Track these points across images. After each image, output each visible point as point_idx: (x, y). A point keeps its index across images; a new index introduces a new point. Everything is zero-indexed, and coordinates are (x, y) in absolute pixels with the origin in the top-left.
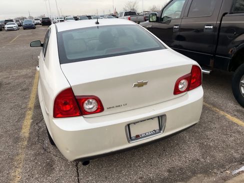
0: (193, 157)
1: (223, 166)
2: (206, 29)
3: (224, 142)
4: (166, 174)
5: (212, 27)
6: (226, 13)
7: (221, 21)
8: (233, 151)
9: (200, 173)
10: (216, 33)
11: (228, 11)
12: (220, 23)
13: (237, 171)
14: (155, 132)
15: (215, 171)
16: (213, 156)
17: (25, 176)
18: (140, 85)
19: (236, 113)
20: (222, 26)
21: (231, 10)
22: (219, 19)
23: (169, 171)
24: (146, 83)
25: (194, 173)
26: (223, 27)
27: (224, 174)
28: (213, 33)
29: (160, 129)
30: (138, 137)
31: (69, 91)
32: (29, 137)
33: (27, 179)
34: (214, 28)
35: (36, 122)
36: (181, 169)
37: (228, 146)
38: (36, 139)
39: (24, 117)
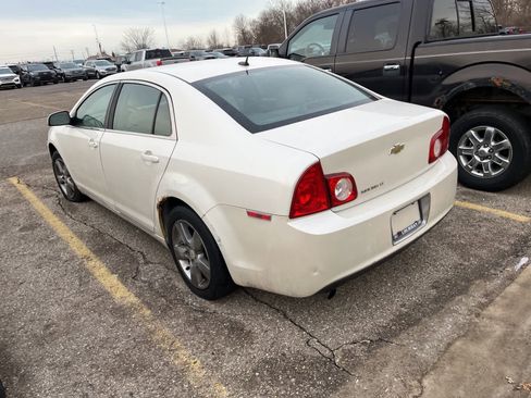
0: (452, 262)
1: (498, 264)
2: (387, 70)
3: (476, 235)
4: (434, 292)
5: (397, 67)
6: (419, 43)
7: (413, 56)
8: (496, 244)
9: (476, 278)
10: (407, 77)
11: (422, 39)
12: (412, 60)
13: (519, 266)
14: (418, 225)
15: (492, 271)
16: (476, 256)
17: (207, 357)
18: (397, 150)
19: (464, 197)
20: (415, 62)
21: (426, 37)
22: (409, 52)
23: (434, 287)
24: (402, 147)
25: (469, 281)
26: (418, 66)
27: (506, 274)
28: (402, 77)
29: (422, 219)
30: (400, 234)
31: (316, 169)
32: (143, 302)
33: (214, 359)
34: (402, 68)
35: (128, 274)
36: (447, 280)
37: (486, 239)
38: (161, 300)
39: (89, 273)
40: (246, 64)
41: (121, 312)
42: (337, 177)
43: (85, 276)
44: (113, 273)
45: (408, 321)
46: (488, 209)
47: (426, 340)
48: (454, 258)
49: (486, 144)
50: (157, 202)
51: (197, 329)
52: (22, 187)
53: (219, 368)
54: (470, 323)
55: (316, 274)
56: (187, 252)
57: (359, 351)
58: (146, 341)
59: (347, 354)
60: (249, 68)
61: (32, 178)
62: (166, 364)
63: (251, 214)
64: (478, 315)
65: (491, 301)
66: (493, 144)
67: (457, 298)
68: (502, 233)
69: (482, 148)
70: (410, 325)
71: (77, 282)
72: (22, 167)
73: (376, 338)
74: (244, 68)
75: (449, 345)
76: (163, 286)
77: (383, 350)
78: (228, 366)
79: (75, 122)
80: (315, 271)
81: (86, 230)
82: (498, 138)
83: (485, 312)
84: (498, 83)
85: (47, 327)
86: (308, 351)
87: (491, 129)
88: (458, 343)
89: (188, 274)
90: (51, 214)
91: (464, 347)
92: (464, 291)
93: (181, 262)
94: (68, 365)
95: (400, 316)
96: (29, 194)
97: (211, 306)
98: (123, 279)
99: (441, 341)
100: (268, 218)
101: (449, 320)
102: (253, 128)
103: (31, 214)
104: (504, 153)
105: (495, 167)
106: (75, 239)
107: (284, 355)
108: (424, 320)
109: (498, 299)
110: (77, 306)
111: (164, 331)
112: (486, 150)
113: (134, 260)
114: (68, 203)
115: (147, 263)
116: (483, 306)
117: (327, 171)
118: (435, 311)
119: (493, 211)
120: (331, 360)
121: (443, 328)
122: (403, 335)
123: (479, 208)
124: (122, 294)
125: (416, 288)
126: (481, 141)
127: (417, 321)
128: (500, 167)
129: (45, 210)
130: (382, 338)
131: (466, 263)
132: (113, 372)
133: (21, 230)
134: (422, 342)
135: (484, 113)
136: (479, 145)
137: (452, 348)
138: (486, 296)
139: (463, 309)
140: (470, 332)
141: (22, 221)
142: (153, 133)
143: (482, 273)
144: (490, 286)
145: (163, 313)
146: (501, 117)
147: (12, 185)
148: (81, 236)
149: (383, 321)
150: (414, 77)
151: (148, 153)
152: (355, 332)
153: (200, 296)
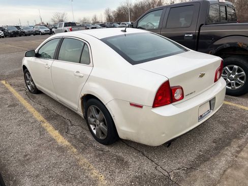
2: (187, 36)
5: (191, 35)
6: (203, 24)
7: (199, 30)
10: (196, 40)
12: (199, 32)
14: (209, 112)
15: (240, 135)
17: (107, 174)
18: (202, 75)
20: (200, 34)
21: (206, 22)
24: (204, 74)
25: (230, 140)
26: (202, 35)
27: (247, 136)
28: (194, 40)
29: (211, 109)
30: (201, 116)
31: (167, 84)
32: (72, 145)
33: (111, 175)
34: (194, 36)
35: (64, 131)
36: (220, 139)
37: (235, 119)
38: (81, 144)
39: (44, 130)
40: (125, 31)
41: (61, 149)
42: (176, 88)
43: (42, 131)
44: (56, 130)
45: (204, 159)
46: (234, 105)
47: (214, 169)
48: (222, 128)
49: (233, 74)
50: (81, 96)
51: (101, 159)
52: (8, 86)
53: (113, 180)
54: (233, 161)
55: (163, 135)
56: (95, 121)
57: (182, 173)
58: (76, 164)
59: (176, 175)
60: (126, 33)
61: (13, 81)
62: (87, 177)
63: (131, 104)
64: (236, 157)
65: (242, 150)
66: (237, 74)
67: (226, 148)
68: (242, 116)
69: (231, 76)
70: (205, 161)
71: (39, 134)
72: (7, 76)
73: (189, 167)
74: (124, 33)
75: (225, 171)
76: (81, 137)
77: (193, 173)
78: (118, 179)
79: (38, 55)
80: (163, 133)
81: (41, 108)
82: (239, 71)
83: (239, 155)
84: (241, 45)
85: (26, 156)
86: (157, 173)
87: (236, 67)
88: (229, 170)
89: (95, 132)
90: (23, 99)
91: (232, 172)
92: (229, 144)
93: (91, 126)
94: (37, 176)
95: (200, 156)
96: (12, 89)
97: (106, 148)
98: (61, 132)
99: (221, 169)
100: (141, 107)
101: (223, 159)
102: (133, 62)
103: (13, 99)
104: (242, 78)
105: (237, 84)
106: (36, 112)
107: (145, 174)
108: (211, 158)
109: (245, 149)
110: (39, 145)
111: (84, 160)
112: (233, 76)
113: (65, 123)
114: (31, 94)
115: (72, 125)
116: (238, 152)
117: (172, 85)
118: (216, 154)
119: (237, 105)
120: (169, 177)
121: (221, 163)
122: (202, 166)
123: (230, 104)
124: (62, 140)
125: (205, 142)
126: (231, 72)
127: (208, 159)
128: (239, 85)
129: (20, 97)
130: (192, 167)
131: (228, 131)
132: (61, 180)
133: (9, 107)
134: (212, 169)
135: (233, 59)
136: (230, 74)
137: (226, 173)
138: (239, 147)
139: (229, 154)
140: (234, 165)
141: (9, 102)
142: (80, 62)
143: (236, 136)
144: (241, 142)
145: (83, 150)
146: (242, 61)
147: (3, 84)
148: (39, 111)
149: (192, 159)
150: (200, 41)
151: (78, 72)
152: (179, 163)
153: (101, 143)
